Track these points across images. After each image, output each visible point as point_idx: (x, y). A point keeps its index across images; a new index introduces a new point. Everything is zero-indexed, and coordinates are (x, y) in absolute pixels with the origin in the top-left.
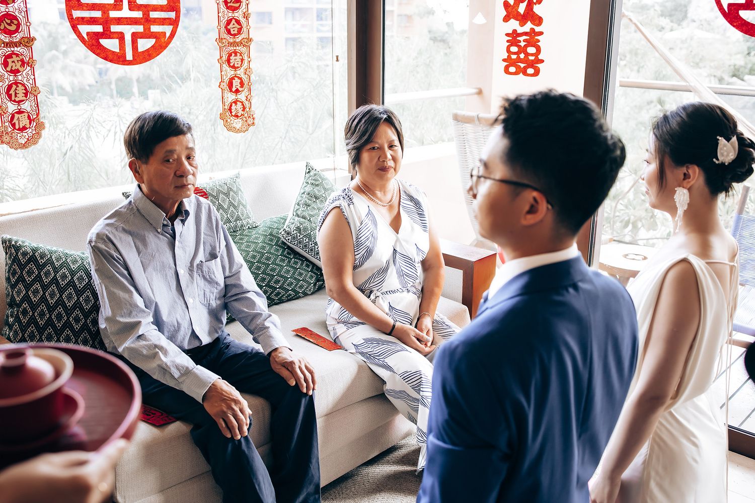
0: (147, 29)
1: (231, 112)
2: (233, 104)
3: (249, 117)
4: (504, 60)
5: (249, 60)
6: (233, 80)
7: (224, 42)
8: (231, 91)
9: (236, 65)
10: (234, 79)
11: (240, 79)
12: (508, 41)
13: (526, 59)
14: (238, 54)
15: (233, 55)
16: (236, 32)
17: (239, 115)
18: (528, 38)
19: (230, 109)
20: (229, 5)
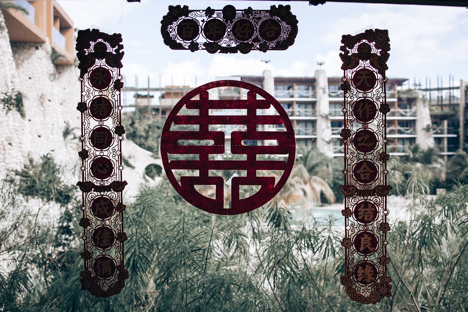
0: (252, 174)
2: (360, 268)
3: (382, 285)
5: (385, 212)
6: (362, 238)
7: (351, 190)
8: (358, 250)
9: (366, 219)
10: (364, 236)
11: (373, 236)
14: (370, 206)
15: (363, 206)
16: (367, 178)
17: (368, 282)
19: (356, 274)
20: (359, 145)
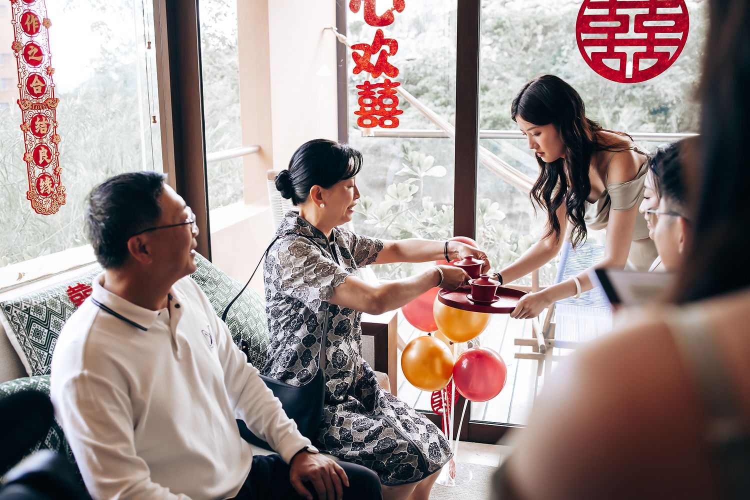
1: (39, 190)
2: (42, 180)
3: (60, 194)
4: (356, 113)
5: (55, 124)
6: (40, 151)
7: (28, 104)
8: (38, 164)
9: (42, 132)
10: (41, 149)
11: (47, 148)
12: (359, 93)
13: (382, 110)
14: (43, 119)
15: (38, 119)
16: (40, 92)
17: (49, 193)
18: (383, 89)
19: (38, 187)
20: (30, 58)
